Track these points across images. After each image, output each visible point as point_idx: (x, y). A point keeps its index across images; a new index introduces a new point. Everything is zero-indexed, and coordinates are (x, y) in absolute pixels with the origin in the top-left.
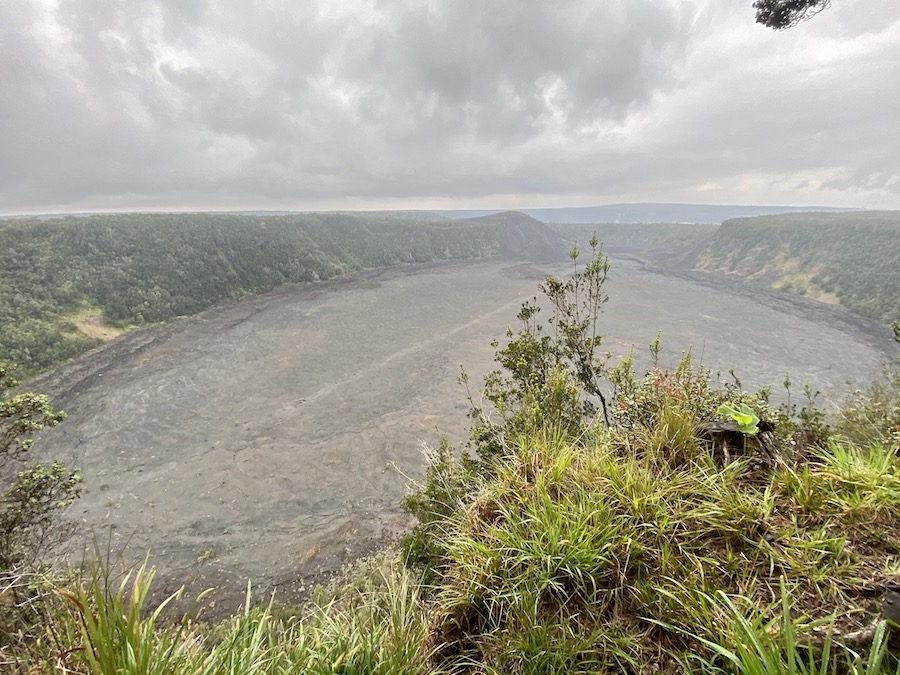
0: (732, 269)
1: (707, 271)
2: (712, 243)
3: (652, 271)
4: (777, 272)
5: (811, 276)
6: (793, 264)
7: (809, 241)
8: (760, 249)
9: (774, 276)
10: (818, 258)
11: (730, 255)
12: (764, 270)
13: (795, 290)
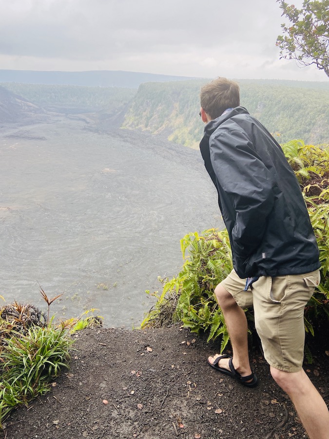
0: (146, 126)
1: (130, 129)
2: (134, 104)
3: (91, 131)
4: (171, 127)
5: (189, 129)
6: (180, 120)
7: (188, 101)
8: (160, 108)
9: (169, 131)
10: (192, 115)
11: (144, 114)
12: (164, 126)
13: (180, 141)
